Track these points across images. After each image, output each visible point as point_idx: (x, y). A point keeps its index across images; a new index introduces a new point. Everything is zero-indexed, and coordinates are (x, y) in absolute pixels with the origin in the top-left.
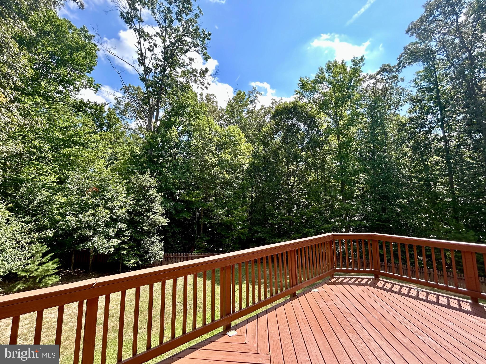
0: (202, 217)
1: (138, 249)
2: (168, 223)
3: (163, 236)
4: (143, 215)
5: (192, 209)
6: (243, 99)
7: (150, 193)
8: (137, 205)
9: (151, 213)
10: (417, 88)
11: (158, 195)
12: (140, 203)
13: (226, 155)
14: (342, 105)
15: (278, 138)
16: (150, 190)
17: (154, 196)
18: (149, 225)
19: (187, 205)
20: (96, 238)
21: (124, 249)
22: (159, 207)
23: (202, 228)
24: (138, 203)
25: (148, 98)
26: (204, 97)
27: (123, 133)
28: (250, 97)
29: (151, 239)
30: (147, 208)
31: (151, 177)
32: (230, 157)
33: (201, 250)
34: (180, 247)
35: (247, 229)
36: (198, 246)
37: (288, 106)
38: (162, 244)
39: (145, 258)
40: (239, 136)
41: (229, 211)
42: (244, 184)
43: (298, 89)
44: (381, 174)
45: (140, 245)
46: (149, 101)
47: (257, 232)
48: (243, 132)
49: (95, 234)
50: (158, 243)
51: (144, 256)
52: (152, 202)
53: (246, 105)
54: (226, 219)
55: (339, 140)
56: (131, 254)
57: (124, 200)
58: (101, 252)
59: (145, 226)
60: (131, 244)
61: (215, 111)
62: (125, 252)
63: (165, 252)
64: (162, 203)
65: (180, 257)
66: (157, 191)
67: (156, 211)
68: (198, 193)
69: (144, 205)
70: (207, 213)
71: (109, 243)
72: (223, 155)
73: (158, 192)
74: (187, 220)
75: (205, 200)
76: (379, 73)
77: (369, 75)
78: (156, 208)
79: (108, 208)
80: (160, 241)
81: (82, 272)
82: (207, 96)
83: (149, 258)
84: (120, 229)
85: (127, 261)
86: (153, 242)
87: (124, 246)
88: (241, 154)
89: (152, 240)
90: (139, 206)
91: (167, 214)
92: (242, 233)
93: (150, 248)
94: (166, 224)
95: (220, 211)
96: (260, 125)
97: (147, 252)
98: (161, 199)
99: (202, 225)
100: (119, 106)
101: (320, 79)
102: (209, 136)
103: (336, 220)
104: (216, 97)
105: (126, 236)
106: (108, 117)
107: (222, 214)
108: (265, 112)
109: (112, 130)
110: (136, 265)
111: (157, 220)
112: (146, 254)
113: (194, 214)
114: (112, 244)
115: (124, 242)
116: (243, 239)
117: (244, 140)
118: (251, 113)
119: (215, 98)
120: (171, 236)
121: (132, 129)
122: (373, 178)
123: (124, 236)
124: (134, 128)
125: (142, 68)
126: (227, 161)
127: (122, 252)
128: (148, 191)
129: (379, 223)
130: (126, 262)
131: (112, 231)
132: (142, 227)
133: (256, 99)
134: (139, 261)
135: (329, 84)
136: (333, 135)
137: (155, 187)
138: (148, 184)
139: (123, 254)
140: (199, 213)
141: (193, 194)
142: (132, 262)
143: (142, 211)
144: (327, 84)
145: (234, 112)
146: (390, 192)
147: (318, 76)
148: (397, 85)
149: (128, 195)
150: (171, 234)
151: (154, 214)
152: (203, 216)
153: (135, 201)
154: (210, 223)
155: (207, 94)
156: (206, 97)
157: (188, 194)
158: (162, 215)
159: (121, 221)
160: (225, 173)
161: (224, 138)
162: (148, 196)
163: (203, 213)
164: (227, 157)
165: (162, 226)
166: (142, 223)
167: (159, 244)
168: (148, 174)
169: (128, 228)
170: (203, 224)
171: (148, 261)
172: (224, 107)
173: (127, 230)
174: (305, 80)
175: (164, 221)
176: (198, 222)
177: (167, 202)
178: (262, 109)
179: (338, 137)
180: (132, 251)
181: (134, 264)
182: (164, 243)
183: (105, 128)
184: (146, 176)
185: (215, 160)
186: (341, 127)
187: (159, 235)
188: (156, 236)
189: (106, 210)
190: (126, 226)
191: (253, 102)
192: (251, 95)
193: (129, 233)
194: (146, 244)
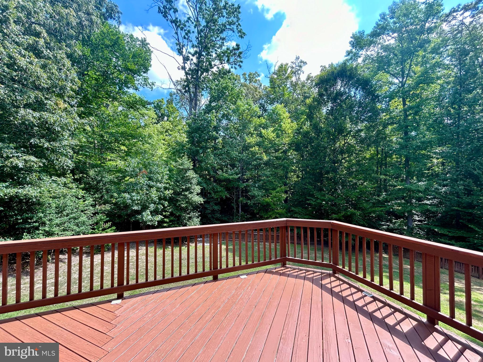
0: (240, 196)
1: (177, 223)
2: (204, 201)
3: (200, 213)
6: (286, 72)
7: (187, 174)
9: (188, 192)
16: (188, 172)
17: (192, 177)
18: (186, 203)
21: (166, 222)
22: (196, 187)
23: (240, 207)
28: (293, 68)
29: (188, 216)
30: (184, 188)
31: (188, 160)
35: (285, 210)
43: (350, 48)
45: (179, 220)
47: (295, 213)
49: (143, 209)
50: (195, 219)
54: (262, 199)
55: (404, 104)
59: (182, 203)
60: (172, 218)
62: (166, 225)
64: (199, 184)
66: (193, 172)
67: (193, 191)
69: (182, 185)
70: (245, 193)
78: (192, 188)
80: (198, 217)
86: (190, 218)
87: (166, 220)
89: (190, 216)
91: (202, 193)
92: (279, 214)
94: (202, 202)
98: (197, 180)
99: (240, 204)
103: (396, 204)
105: (168, 212)
109: (171, 119)
111: (192, 199)
113: (233, 194)
115: (165, 217)
118: (294, 85)
123: (166, 212)
125: (181, 57)
127: (164, 225)
128: (185, 173)
132: (180, 205)
133: (299, 70)
136: (397, 100)
137: (192, 169)
138: (186, 167)
150: (210, 211)
151: (191, 193)
152: (242, 195)
158: (198, 194)
162: (186, 177)
163: (242, 193)
165: (198, 204)
166: (180, 201)
168: (185, 157)
170: (242, 204)
173: (169, 206)
174: (359, 35)
175: (199, 200)
176: (236, 201)
178: (308, 79)
179: (404, 101)
180: (173, 224)
182: (201, 219)
183: (166, 118)
184: (184, 160)
187: (196, 212)
188: (193, 213)
191: (296, 73)
192: (294, 66)
193: (170, 209)
194: (185, 219)
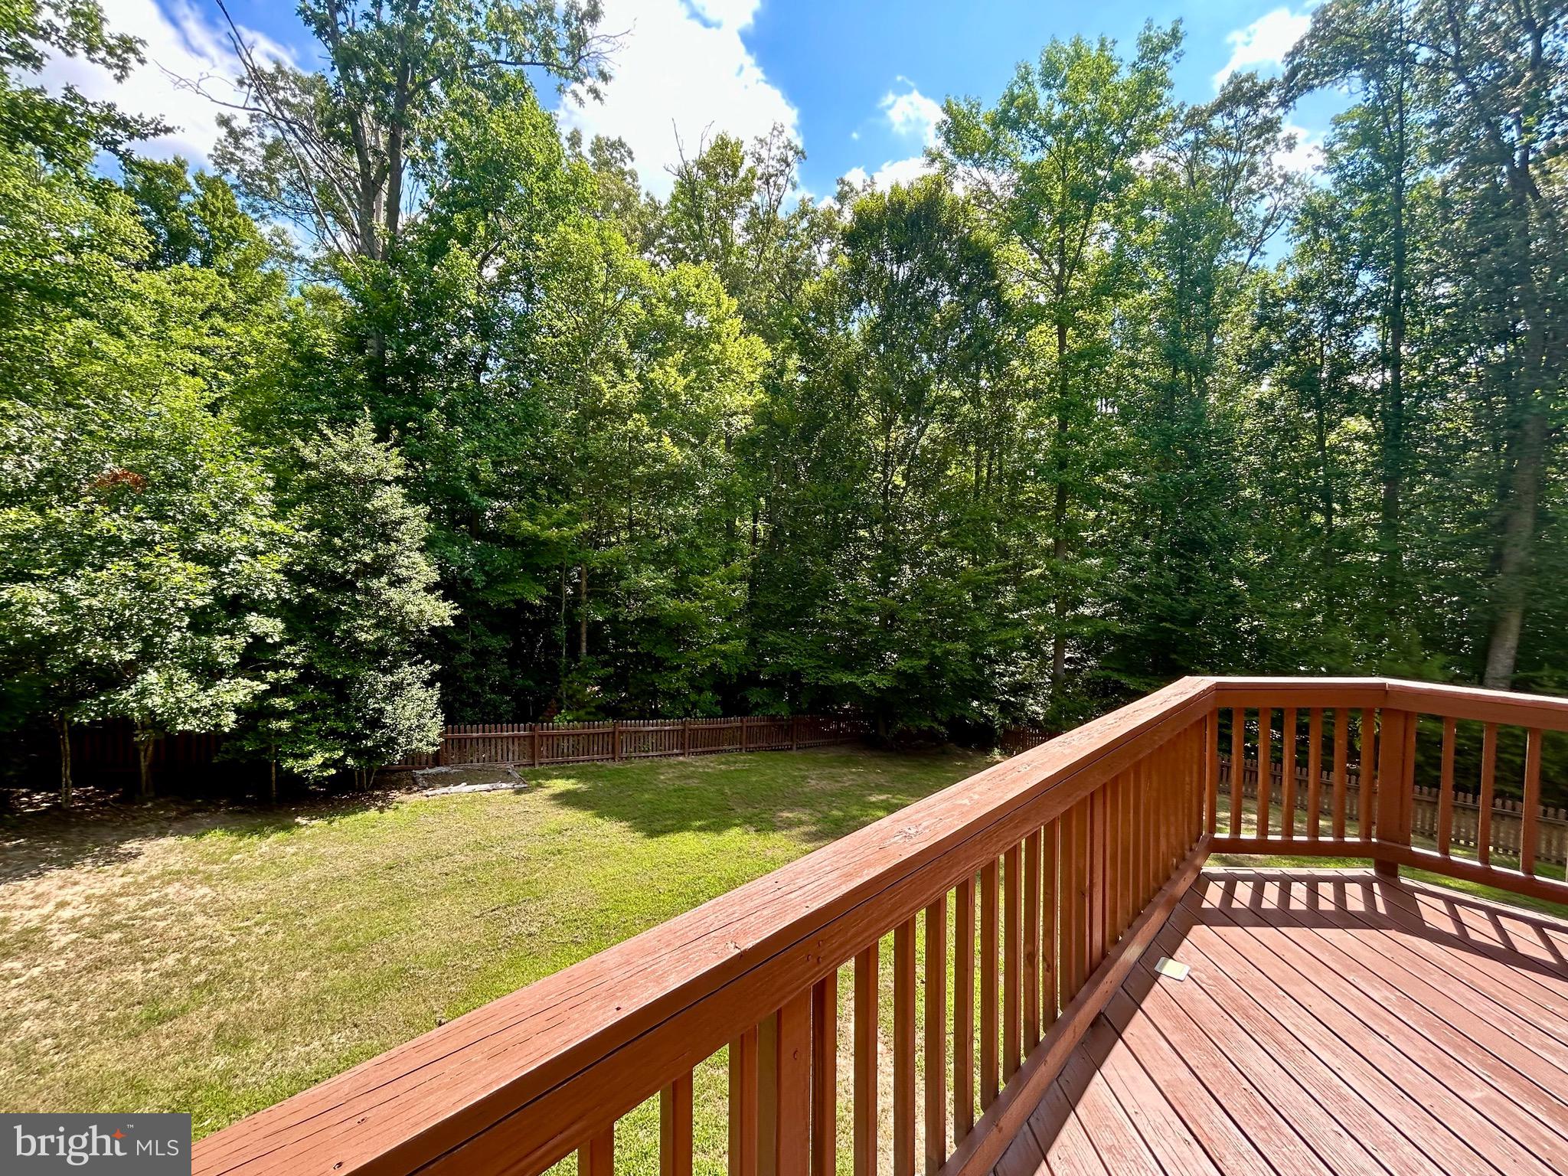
0: (584, 597)
1: (338, 714)
2: (454, 618)
3: (438, 667)
4: (351, 586)
5: (547, 571)
6: (736, 168)
7: (377, 503)
8: (327, 547)
9: (384, 579)
10: (1335, 175)
11: (409, 511)
12: (337, 541)
13: (670, 376)
14: (1089, 214)
15: (859, 323)
16: (378, 493)
17: (396, 514)
18: (377, 626)
19: (529, 555)
20: (152, 676)
21: (282, 714)
22: (417, 557)
23: (584, 637)
24: (329, 542)
25: (352, 117)
26: (585, 148)
27: (271, 279)
28: (760, 160)
29: (389, 678)
30: (368, 559)
31: (376, 441)
32: (682, 382)
33: (582, 713)
34: (507, 702)
35: (745, 643)
36: (569, 697)
37: (902, 204)
38: (435, 693)
39: (370, 744)
40: (719, 306)
41: (681, 578)
42: (733, 485)
43: (936, 143)
44: (1189, 468)
45: (346, 699)
46: (357, 130)
47: (776, 651)
48: (731, 294)
49: (148, 656)
50: (417, 691)
51: (367, 737)
52: (387, 539)
53: (747, 192)
54: (671, 605)
55: (1062, 345)
56: (309, 733)
57: (268, 524)
58: (179, 728)
59: (361, 628)
60: (311, 693)
61: (627, 206)
62: (285, 725)
63: (446, 723)
64: (428, 546)
65: (507, 737)
66: (404, 496)
67: (404, 573)
68: (569, 513)
69: (356, 548)
70: (601, 584)
71: (211, 692)
72: (657, 375)
73: (413, 499)
74: (531, 607)
75: (592, 540)
76: (1218, 107)
77: (1186, 111)
78: (400, 560)
79: (199, 558)
80: (429, 684)
81: (115, 800)
82: (598, 147)
83: (386, 745)
84: (259, 640)
85: (296, 757)
86: (397, 688)
87: (278, 702)
88: (726, 373)
89: (395, 678)
90: (334, 551)
91: (447, 587)
92: (724, 656)
93: (389, 708)
94: (449, 622)
95: (647, 579)
96: (795, 274)
97: (375, 723)
98: (424, 529)
99: (584, 629)
100: (239, 153)
101: (1019, 109)
102: (606, 298)
103: (1032, 616)
104: (630, 153)
105: (284, 665)
106: (204, 207)
107: (658, 590)
108: (812, 224)
109: (223, 261)
110: (333, 771)
111: (409, 608)
112: (373, 731)
113: (556, 589)
114: (227, 698)
115: (276, 689)
116: (730, 676)
117: (737, 324)
118: (763, 225)
119: (628, 160)
120: (472, 665)
121: (301, 260)
122: (1163, 479)
123: (277, 666)
124: (311, 256)
126: (673, 397)
127: (274, 725)
128: (368, 496)
129: (1168, 625)
130: (289, 763)
131: (223, 648)
132: (348, 633)
133: (782, 172)
134: (344, 757)
135: (1048, 133)
136: (1043, 327)
137: (398, 480)
138: (369, 470)
139: (279, 732)
140: (570, 583)
141: (549, 516)
142: (318, 759)
143: (346, 572)
144: (1041, 133)
145: (699, 218)
146: (1214, 529)
147: (1012, 99)
148: (1269, 163)
149: (282, 510)
150: (470, 659)
151: (397, 582)
152: (589, 595)
153: (317, 531)
154: (612, 620)
155: (598, 139)
156: (593, 152)
157: (532, 513)
158: (429, 589)
159: (259, 606)
160: (667, 440)
161: (662, 310)
162: (372, 515)
163: (589, 586)
164: (672, 381)
165: (433, 629)
166: (350, 618)
167: (422, 694)
168: (365, 427)
169: (293, 634)
170: (588, 624)
171: (381, 757)
172: (664, 197)
173: (291, 642)
174: (965, 108)
175: (441, 612)
176: (570, 617)
177: (451, 541)
178: (803, 214)
179: (1062, 334)
180: (315, 719)
181: (325, 766)
182: (441, 688)
183: (197, 255)
184: (357, 439)
185: (628, 391)
186: (1075, 297)
187: (421, 662)
188: (410, 665)
189: (190, 565)
190: (281, 626)
191: (771, 181)
192: (764, 154)
193: (296, 654)
194: (372, 694)
